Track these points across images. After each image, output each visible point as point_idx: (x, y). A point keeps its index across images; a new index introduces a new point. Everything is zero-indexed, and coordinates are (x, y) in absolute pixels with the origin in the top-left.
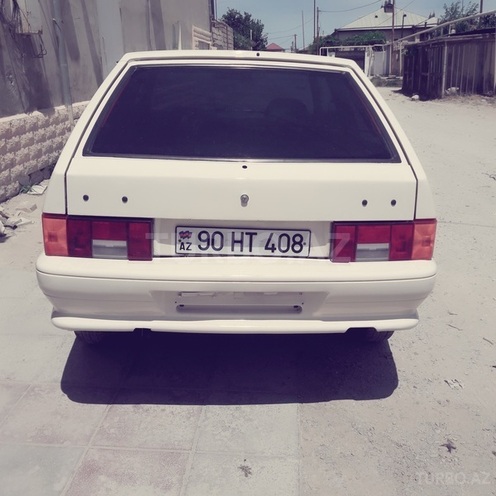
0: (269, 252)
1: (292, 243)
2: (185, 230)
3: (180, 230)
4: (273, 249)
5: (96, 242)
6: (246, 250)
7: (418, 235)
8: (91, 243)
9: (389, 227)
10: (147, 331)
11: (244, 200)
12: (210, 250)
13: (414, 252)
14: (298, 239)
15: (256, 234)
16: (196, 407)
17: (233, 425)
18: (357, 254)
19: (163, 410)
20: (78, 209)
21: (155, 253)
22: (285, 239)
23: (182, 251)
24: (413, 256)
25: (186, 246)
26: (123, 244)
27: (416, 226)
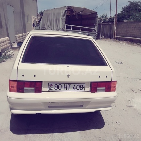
0: (74, 90)
1: (80, 87)
2: (51, 84)
3: (49, 84)
4: (75, 89)
5: (25, 88)
6: (68, 89)
7: (112, 85)
8: (24, 88)
9: (105, 83)
10: (40, 114)
11: (68, 76)
12: (58, 90)
13: (111, 89)
14: (82, 86)
15: (70, 85)
16: (51, 134)
17: (63, 139)
18: (97, 90)
19: (42, 135)
20: (20, 78)
21: (42, 91)
22: (78, 86)
23: (50, 90)
24: (111, 91)
25: (51, 89)
26: (33, 88)
27: (112, 83)
